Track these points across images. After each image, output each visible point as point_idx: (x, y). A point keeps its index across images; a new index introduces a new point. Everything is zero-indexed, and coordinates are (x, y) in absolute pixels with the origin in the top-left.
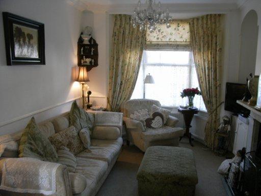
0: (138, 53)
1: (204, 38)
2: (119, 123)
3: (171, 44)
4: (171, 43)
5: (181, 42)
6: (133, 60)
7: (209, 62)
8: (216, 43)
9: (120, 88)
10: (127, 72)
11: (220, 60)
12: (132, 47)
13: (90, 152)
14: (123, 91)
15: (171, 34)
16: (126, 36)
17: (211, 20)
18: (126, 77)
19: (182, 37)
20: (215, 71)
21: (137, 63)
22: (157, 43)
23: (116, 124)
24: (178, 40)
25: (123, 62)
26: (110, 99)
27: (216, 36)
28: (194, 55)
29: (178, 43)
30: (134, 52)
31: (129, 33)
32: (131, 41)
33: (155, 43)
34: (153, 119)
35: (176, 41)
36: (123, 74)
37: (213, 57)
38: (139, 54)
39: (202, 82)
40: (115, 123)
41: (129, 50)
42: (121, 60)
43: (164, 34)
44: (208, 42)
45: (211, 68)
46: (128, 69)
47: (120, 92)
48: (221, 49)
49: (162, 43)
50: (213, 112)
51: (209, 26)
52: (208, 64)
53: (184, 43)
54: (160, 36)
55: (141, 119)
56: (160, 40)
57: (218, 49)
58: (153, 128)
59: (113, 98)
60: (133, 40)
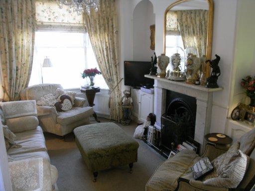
0: (31, 34)
1: (99, 21)
2: (34, 111)
3: (65, 26)
4: (64, 24)
5: (74, 24)
6: (26, 42)
7: (106, 43)
8: (113, 26)
9: (17, 75)
10: (22, 56)
11: (118, 42)
12: (23, 28)
13: (20, 147)
14: (20, 77)
15: (64, 15)
16: (15, 14)
17: (105, 4)
18: (22, 61)
19: (74, 19)
20: (114, 52)
21: (31, 46)
22: (49, 24)
23: (32, 113)
24: (72, 21)
25: (16, 44)
26: (7, 88)
27: (112, 19)
28: (90, 36)
29: (72, 25)
30: (25, 34)
31: (18, 10)
32: (22, 21)
33: (47, 24)
34: (62, 102)
35: (70, 23)
36: (17, 58)
37: (111, 39)
38: (31, 36)
39: (101, 62)
40: (30, 112)
41: (21, 30)
42: (14, 43)
43: (56, 14)
44: (104, 25)
45: (110, 49)
46: (22, 52)
47: (17, 79)
48: (117, 31)
49: (55, 24)
50: (115, 88)
51: (104, 9)
52: (106, 45)
53: (77, 25)
54: (52, 17)
55: (50, 104)
56: (52, 21)
57: (114, 31)
58: (64, 111)
59: (10, 86)
60: (23, 20)
